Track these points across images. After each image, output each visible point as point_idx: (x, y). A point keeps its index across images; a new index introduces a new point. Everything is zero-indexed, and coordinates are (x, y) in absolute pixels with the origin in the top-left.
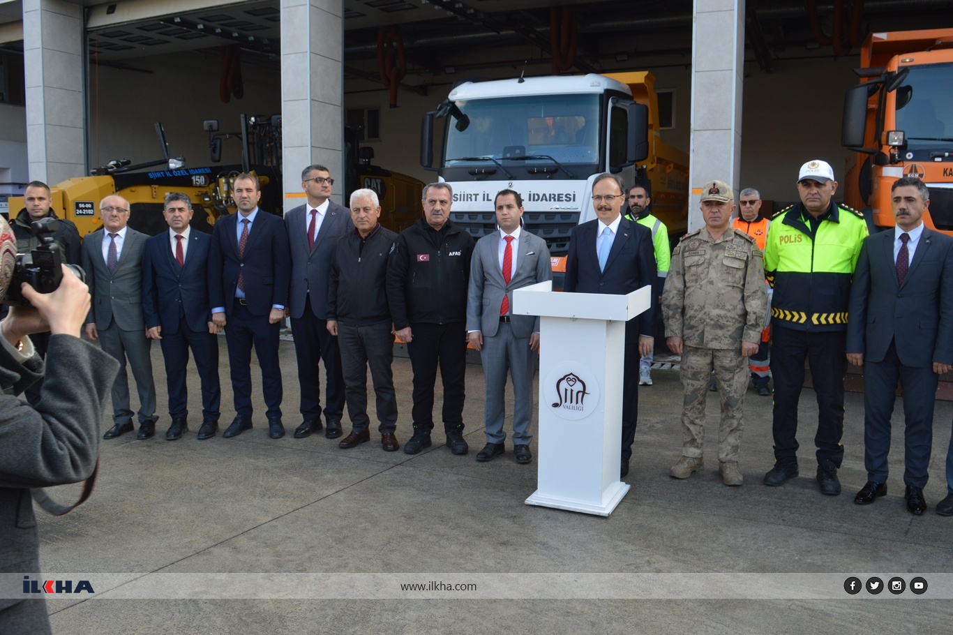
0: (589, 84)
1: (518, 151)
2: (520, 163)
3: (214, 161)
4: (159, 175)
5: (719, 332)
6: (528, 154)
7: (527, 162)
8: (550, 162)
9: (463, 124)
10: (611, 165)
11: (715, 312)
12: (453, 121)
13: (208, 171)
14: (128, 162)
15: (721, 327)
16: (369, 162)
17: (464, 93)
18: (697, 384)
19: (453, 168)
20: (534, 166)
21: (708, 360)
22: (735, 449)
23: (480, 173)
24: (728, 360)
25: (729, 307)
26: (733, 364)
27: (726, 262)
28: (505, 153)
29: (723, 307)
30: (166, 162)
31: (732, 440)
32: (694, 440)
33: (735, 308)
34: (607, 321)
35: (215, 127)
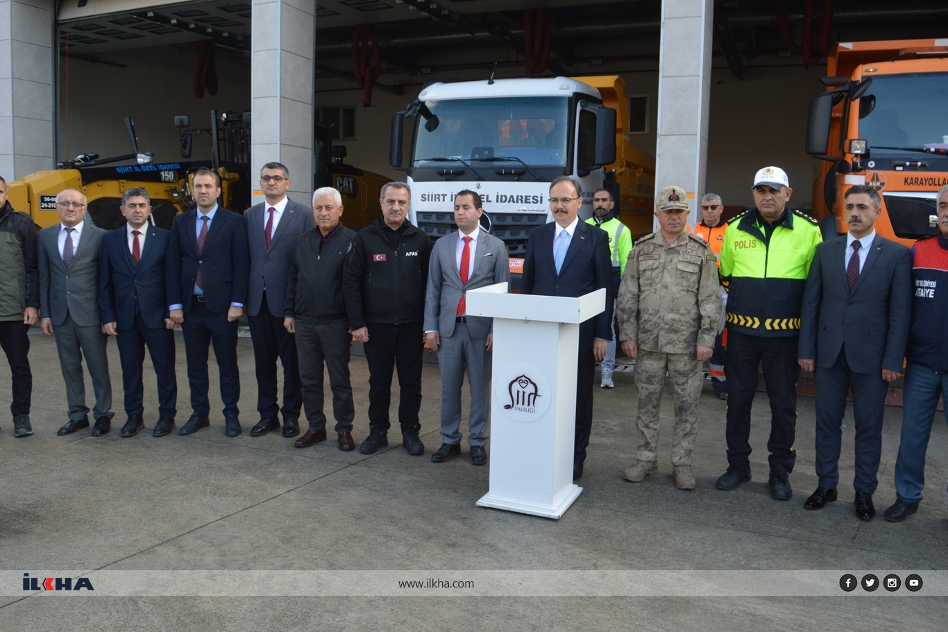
0: (558, 87)
1: (486, 153)
2: (488, 164)
3: (184, 157)
4: (127, 170)
5: (674, 337)
6: (496, 155)
7: (496, 163)
8: (518, 163)
9: (433, 123)
10: (578, 168)
11: (669, 316)
12: (423, 121)
13: (178, 167)
14: (97, 156)
15: (676, 332)
16: (341, 160)
17: (434, 93)
18: (652, 388)
19: (422, 168)
20: (502, 168)
21: (662, 364)
22: (689, 452)
23: (448, 173)
24: (682, 365)
25: (683, 311)
26: (688, 368)
27: (681, 267)
28: (473, 154)
29: (677, 312)
30: (135, 157)
31: (685, 444)
32: (648, 444)
33: (689, 312)
34: (559, 323)
35: (186, 123)
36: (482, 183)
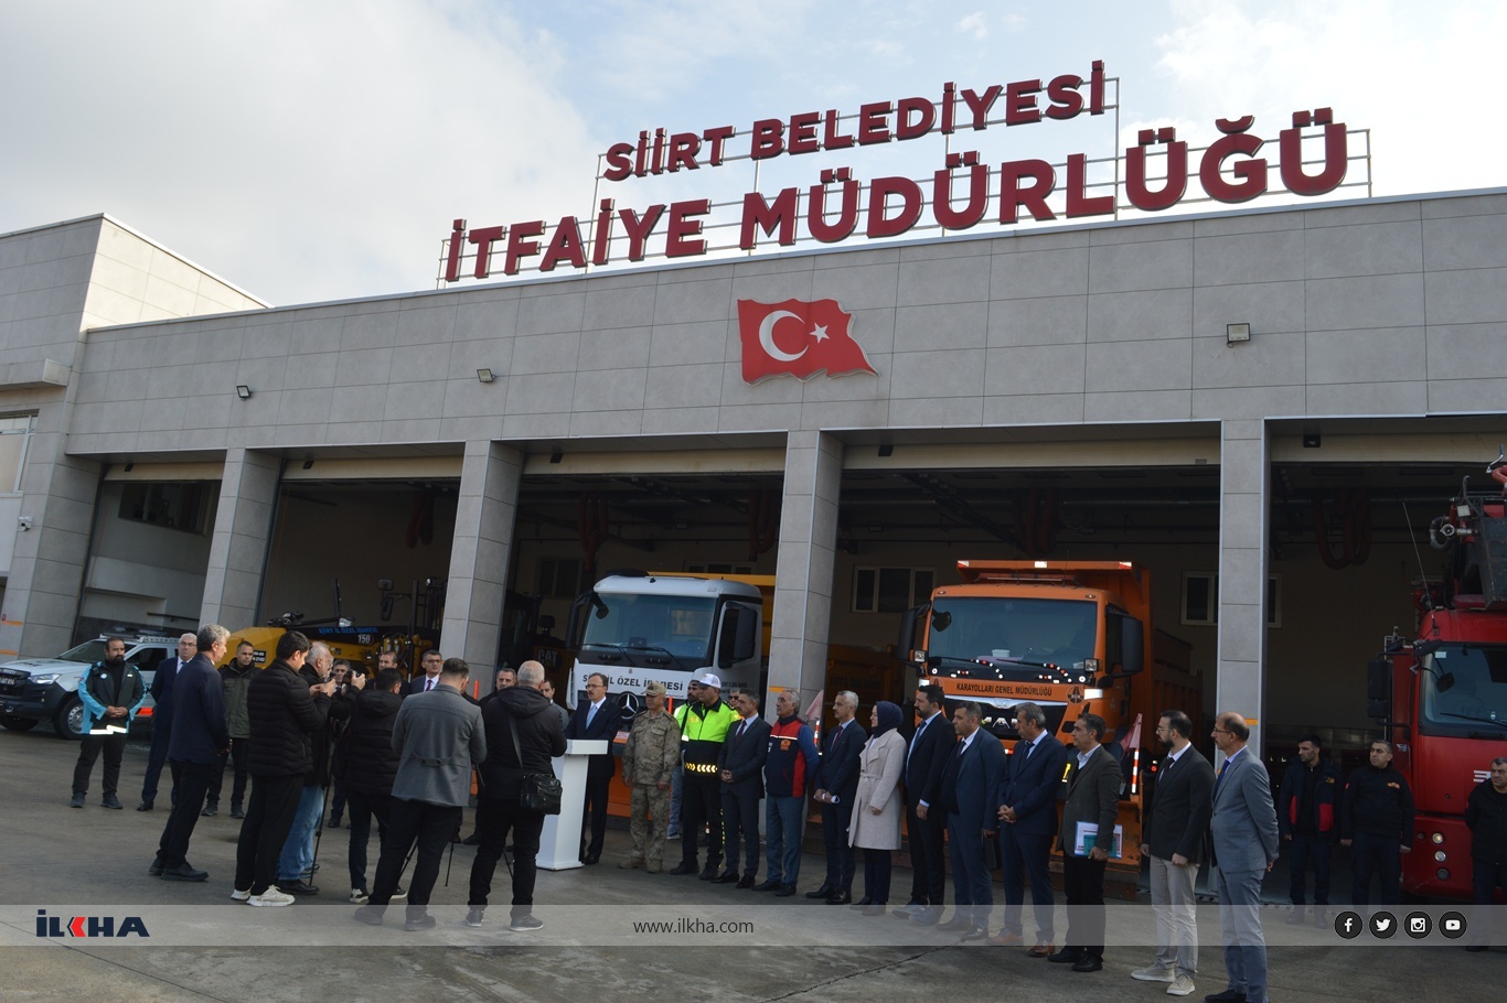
1: (640, 642)
2: (641, 652)
3: (383, 619)
4: (328, 631)
5: (646, 774)
6: (649, 645)
7: (647, 652)
8: (665, 654)
9: (603, 613)
10: (719, 660)
11: (644, 761)
12: (595, 609)
13: (375, 630)
14: (302, 616)
15: (648, 770)
16: (549, 631)
17: (608, 586)
18: (637, 807)
19: (586, 652)
20: (651, 656)
21: (642, 792)
22: (659, 851)
23: (606, 658)
24: (652, 792)
25: (653, 758)
26: (656, 794)
27: (654, 731)
28: (630, 644)
29: (649, 758)
30: (338, 621)
31: (657, 845)
32: (636, 846)
33: (657, 759)
35: (389, 587)
36: (634, 669)
